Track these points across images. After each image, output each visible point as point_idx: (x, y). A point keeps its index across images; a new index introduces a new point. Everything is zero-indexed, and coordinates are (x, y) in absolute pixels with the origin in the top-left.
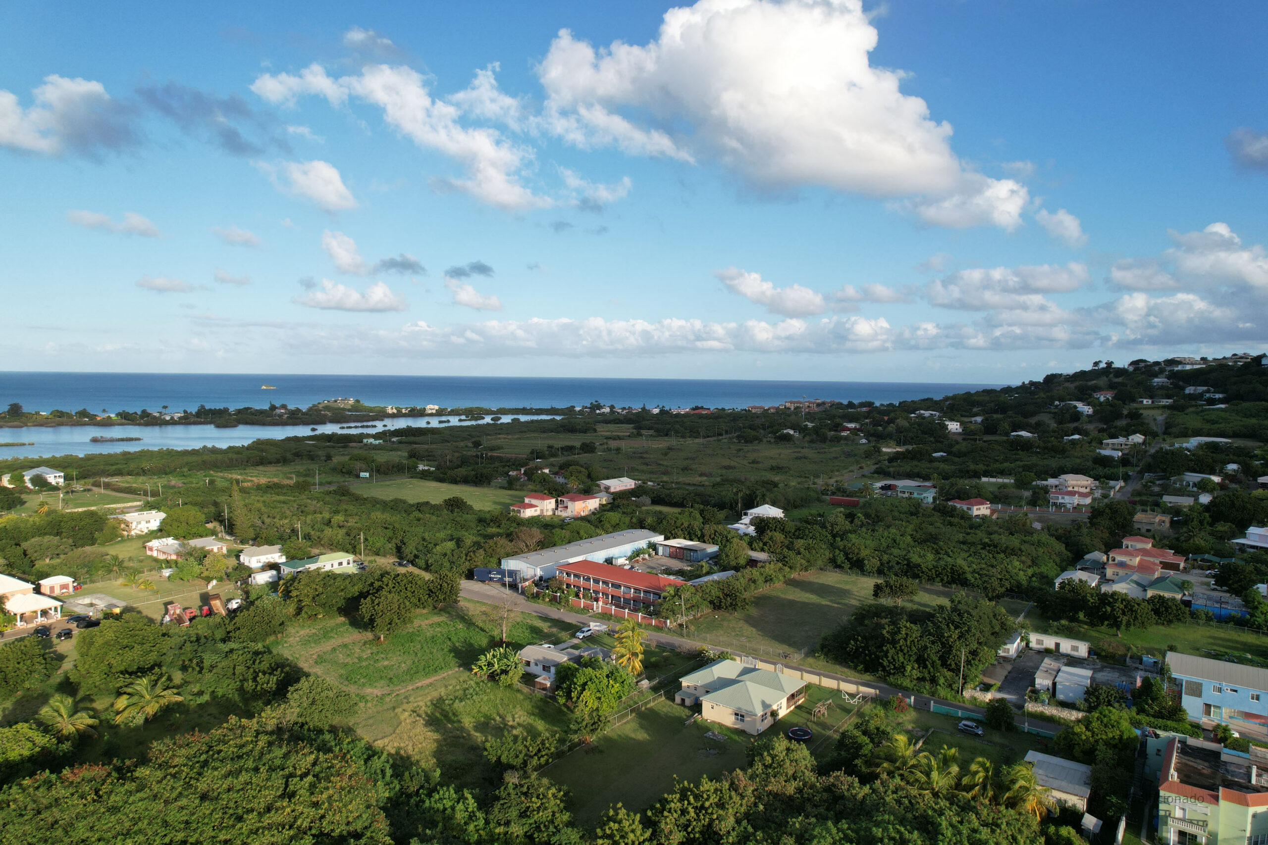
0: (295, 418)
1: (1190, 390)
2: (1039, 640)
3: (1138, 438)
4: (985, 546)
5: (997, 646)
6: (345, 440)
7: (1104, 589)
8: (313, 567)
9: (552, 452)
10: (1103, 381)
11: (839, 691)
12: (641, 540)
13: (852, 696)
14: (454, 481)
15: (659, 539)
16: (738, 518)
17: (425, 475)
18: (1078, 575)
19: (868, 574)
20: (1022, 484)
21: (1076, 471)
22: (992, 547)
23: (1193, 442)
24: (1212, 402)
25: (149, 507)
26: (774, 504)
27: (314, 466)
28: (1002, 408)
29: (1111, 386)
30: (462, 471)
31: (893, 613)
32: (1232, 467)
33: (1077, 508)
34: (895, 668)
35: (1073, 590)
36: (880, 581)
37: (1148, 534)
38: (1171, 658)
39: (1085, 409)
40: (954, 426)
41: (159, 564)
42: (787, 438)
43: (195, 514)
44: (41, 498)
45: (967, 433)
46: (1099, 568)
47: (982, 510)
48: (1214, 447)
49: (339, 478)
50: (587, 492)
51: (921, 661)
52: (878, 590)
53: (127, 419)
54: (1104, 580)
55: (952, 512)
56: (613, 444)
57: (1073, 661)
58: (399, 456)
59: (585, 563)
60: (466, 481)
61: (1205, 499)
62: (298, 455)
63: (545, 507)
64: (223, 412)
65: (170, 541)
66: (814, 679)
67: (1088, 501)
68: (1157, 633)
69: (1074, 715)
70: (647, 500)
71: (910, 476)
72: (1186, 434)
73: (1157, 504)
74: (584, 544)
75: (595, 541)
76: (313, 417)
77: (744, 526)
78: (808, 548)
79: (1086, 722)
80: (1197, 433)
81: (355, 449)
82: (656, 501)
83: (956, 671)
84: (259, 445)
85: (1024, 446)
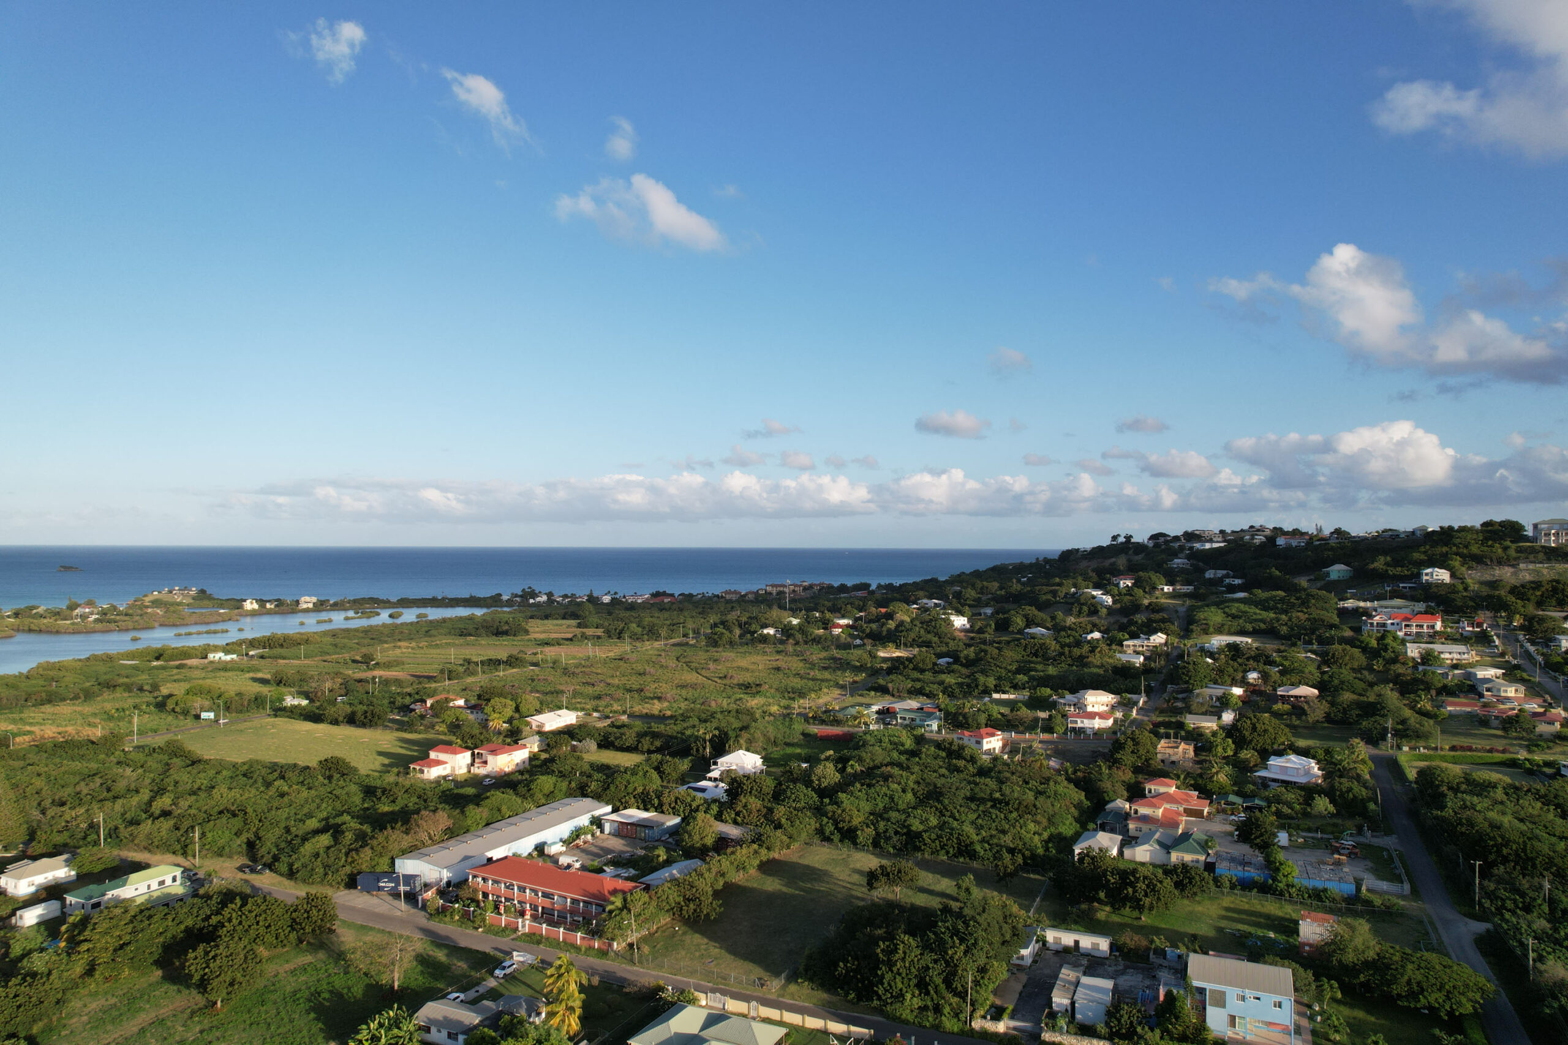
0: (107, 621)
1: (1210, 574)
2: (1057, 937)
3: (1160, 638)
4: (995, 800)
5: (1009, 955)
6: (181, 656)
7: (1128, 857)
9: (469, 668)
10: (1121, 561)
11: (826, 1035)
12: (583, 814)
13: (842, 1039)
14: (333, 723)
15: (605, 811)
16: (705, 770)
17: (294, 713)
18: (1098, 840)
19: (863, 849)
22: (1006, 803)
23: (1216, 642)
24: (1232, 589)
26: (750, 747)
27: (128, 704)
29: (1131, 569)
32: (1253, 675)
33: (1098, 735)
34: (892, 997)
35: (1093, 862)
37: (1171, 771)
38: (1192, 962)
39: (1105, 599)
40: (960, 622)
45: (975, 631)
46: (1121, 825)
47: (993, 743)
48: (1236, 649)
51: (922, 985)
52: (872, 879)
54: (1129, 844)
55: (960, 750)
56: (549, 653)
57: (1094, 966)
59: (508, 859)
60: (351, 721)
61: (1228, 717)
63: (456, 763)
66: (797, 1019)
67: (1108, 726)
70: (589, 744)
71: (911, 693)
72: (1207, 632)
73: (1180, 729)
75: (523, 818)
76: (135, 618)
78: (790, 818)
80: (1219, 631)
81: (195, 670)
82: (605, 744)
83: (963, 995)
85: (1041, 650)
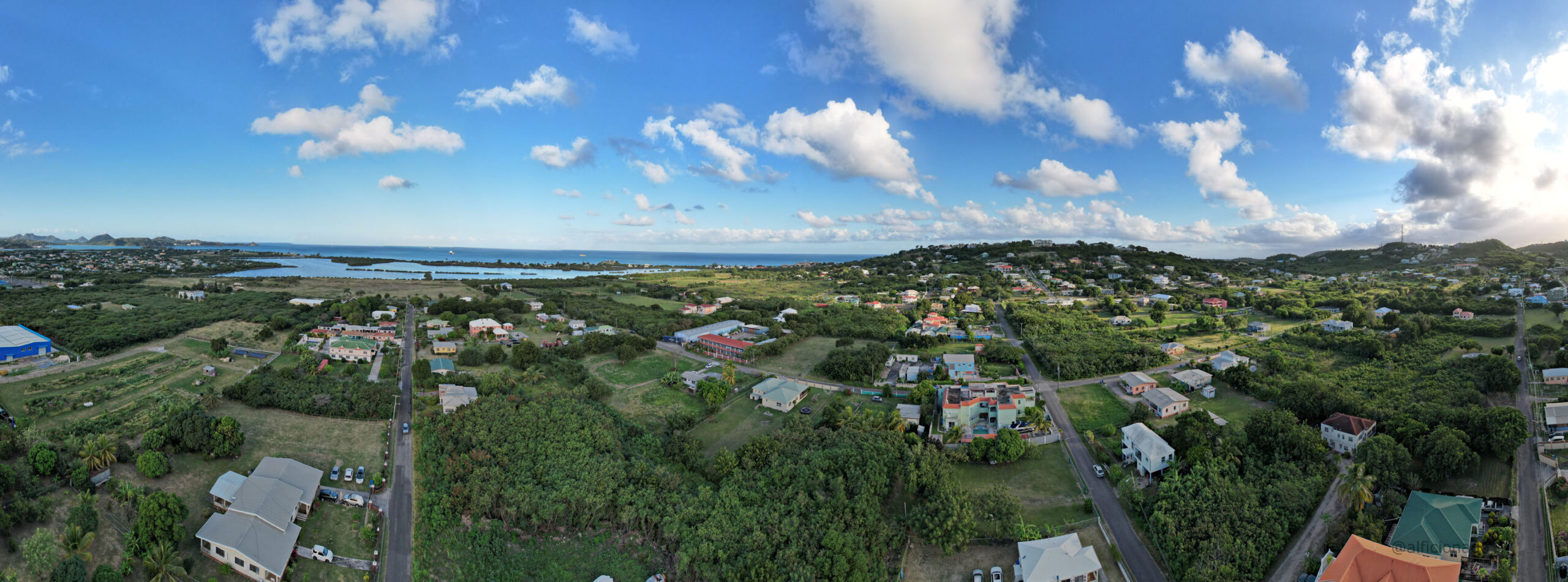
0: (592, 268)
1: (947, 256)
2: (901, 357)
3: (931, 275)
4: (879, 321)
5: (884, 362)
6: (611, 278)
7: (923, 334)
8: (597, 330)
9: (697, 285)
10: (919, 253)
11: (822, 390)
12: (735, 324)
13: (828, 391)
14: (655, 297)
15: (743, 324)
16: (777, 314)
17: (643, 294)
18: (913, 330)
19: (833, 337)
20: (892, 295)
21: (912, 288)
22: (883, 321)
23: (949, 275)
24: (954, 261)
25: (538, 301)
26: (793, 308)
27: (599, 288)
28: (884, 264)
29: (922, 255)
30: (659, 293)
31: (844, 354)
32: (960, 284)
33: (912, 304)
34: (846, 377)
35: (912, 336)
36: (838, 339)
37: (936, 311)
38: (945, 356)
39: (914, 264)
40: (866, 272)
41: (540, 323)
42: (797, 279)
43: (553, 305)
44: (505, 294)
45: (871, 275)
46: (920, 326)
47: (878, 306)
48: (955, 277)
49: (608, 294)
50: (711, 303)
51: (856, 372)
52: (838, 344)
53: (532, 266)
54: (923, 331)
55: (867, 308)
56: (722, 282)
57: (913, 364)
58: (633, 286)
59: (710, 336)
60: (659, 297)
61: (953, 296)
62: (592, 283)
63: (693, 309)
64: (565, 265)
65: (544, 314)
66: (812, 385)
67: (916, 300)
68: (940, 348)
69: (914, 386)
70: (737, 307)
71: (849, 293)
72: (946, 273)
73: (938, 300)
74: (710, 326)
75: (715, 325)
76: (600, 267)
77: (780, 318)
78: (808, 327)
79: (918, 388)
80: (950, 272)
81: (615, 282)
82: (741, 307)
83: (871, 375)
84: (578, 278)
85: (893, 279)
